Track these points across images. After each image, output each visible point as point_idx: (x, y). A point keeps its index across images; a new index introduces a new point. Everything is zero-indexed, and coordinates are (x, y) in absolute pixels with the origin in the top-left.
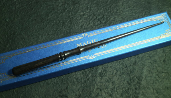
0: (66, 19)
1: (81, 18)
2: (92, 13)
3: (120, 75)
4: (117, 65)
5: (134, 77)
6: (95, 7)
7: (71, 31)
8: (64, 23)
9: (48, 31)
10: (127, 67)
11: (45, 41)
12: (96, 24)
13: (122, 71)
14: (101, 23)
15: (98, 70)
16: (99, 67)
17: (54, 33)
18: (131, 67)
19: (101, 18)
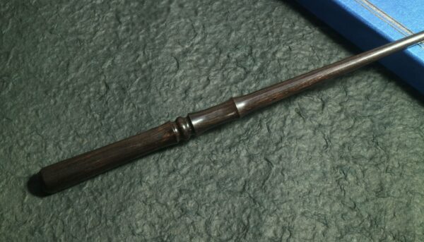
0: (128, 73)
3: (339, 235)
5: (386, 238)
6: (218, 22)
7: (153, 112)
9: (75, 124)
10: (358, 206)
12: (232, 80)
13: (342, 224)
14: (247, 73)
15: (262, 229)
16: (265, 221)
17: (95, 127)
18: (371, 204)
19: (246, 57)
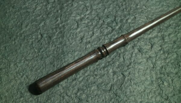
1: (78, 25)
2: (94, 14)
4: (152, 97)
8: (50, 38)
11: (21, 72)
